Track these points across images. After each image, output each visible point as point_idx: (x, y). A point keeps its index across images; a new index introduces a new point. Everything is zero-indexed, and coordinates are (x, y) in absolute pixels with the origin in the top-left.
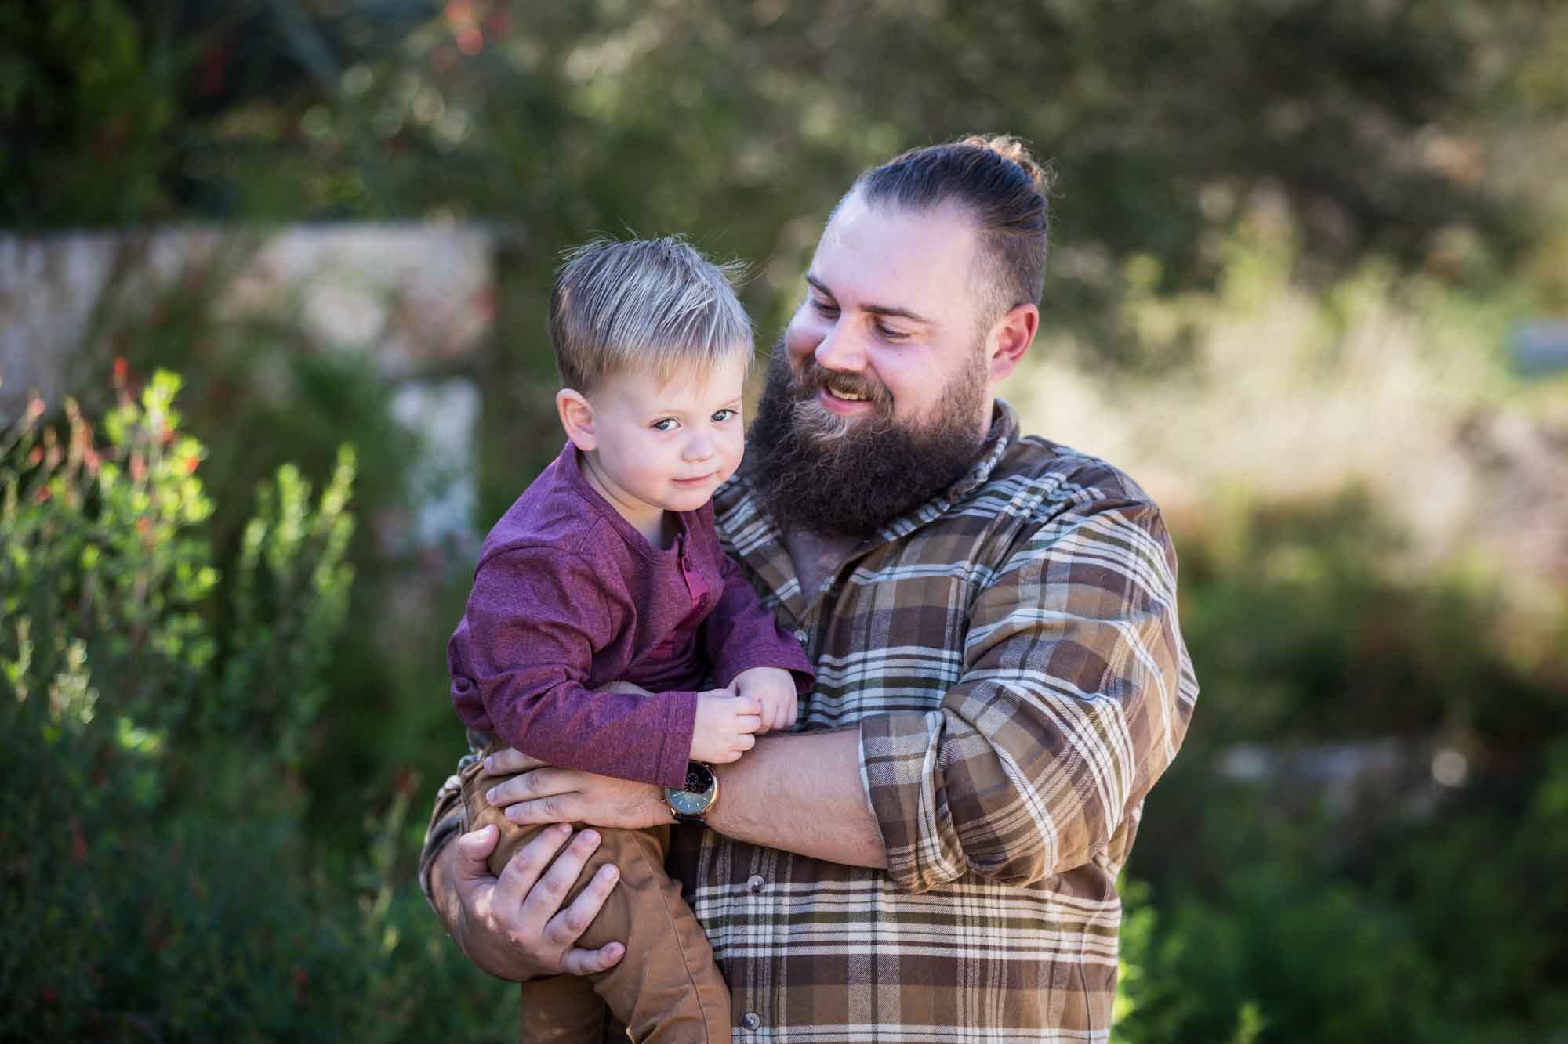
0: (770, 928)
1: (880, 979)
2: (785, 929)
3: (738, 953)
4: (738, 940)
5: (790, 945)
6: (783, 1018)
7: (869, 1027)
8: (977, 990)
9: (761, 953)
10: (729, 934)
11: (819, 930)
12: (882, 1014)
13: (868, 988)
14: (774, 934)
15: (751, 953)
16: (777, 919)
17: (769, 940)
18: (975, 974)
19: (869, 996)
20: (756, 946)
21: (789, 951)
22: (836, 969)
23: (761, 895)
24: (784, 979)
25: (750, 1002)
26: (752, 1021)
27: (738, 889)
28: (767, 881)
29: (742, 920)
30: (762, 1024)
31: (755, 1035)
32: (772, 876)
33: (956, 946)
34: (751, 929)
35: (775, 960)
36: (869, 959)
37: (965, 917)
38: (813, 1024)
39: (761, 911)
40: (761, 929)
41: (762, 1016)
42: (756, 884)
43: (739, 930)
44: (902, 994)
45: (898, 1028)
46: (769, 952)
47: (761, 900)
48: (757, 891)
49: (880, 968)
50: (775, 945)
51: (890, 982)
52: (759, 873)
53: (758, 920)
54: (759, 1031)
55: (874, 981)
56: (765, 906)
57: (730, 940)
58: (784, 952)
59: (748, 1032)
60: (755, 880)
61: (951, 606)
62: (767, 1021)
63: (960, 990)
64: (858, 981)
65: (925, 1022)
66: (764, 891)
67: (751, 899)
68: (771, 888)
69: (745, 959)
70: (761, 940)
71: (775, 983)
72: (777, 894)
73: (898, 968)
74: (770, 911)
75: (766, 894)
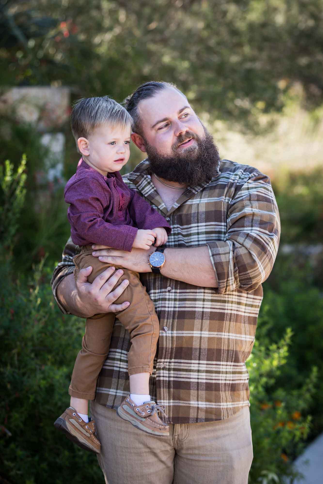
0: (173, 302)
1: (204, 318)
2: (177, 303)
3: (163, 309)
4: (163, 305)
5: (179, 307)
6: (175, 328)
7: (199, 332)
8: (228, 322)
9: (170, 309)
10: (159, 304)
11: (188, 303)
12: (203, 329)
13: (200, 321)
14: (174, 304)
15: (167, 309)
16: (175, 300)
17: (173, 306)
18: (228, 317)
19: (201, 323)
20: (168, 307)
21: (178, 309)
22: (192, 315)
23: (171, 293)
24: (176, 317)
25: (165, 324)
26: (165, 329)
27: (163, 290)
28: (172, 289)
29: (165, 299)
30: (168, 330)
31: (166, 333)
32: (174, 287)
33: (225, 309)
34: (167, 302)
35: (174, 312)
36: (201, 312)
37: (228, 301)
38: (184, 331)
39: (170, 297)
40: (170, 302)
41: (169, 328)
42: (169, 289)
43: (163, 302)
44: (210, 323)
45: (207, 333)
46: (172, 309)
47: (171, 294)
48: (169, 291)
49: (204, 315)
50: (175, 307)
51: (207, 319)
52: (170, 286)
53: (169, 300)
54: (167, 332)
55: (202, 319)
56: (172, 296)
57: (160, 305)
58: (177, 309)
59: (164, 332)
60: (169, 288)
61: (223, 210)
62: (170, 329)
63: (225, 322)
64: (198, 318)
65: (215, 331)
66: (171, 291)
67: (167, 294)
68: (174, 291)
69: (165, 311)
70: (170, 306)
71: (174, 318)
72: (175, 293)
73: (209, 315)
74: (173, 297)
75: (172, 293)
